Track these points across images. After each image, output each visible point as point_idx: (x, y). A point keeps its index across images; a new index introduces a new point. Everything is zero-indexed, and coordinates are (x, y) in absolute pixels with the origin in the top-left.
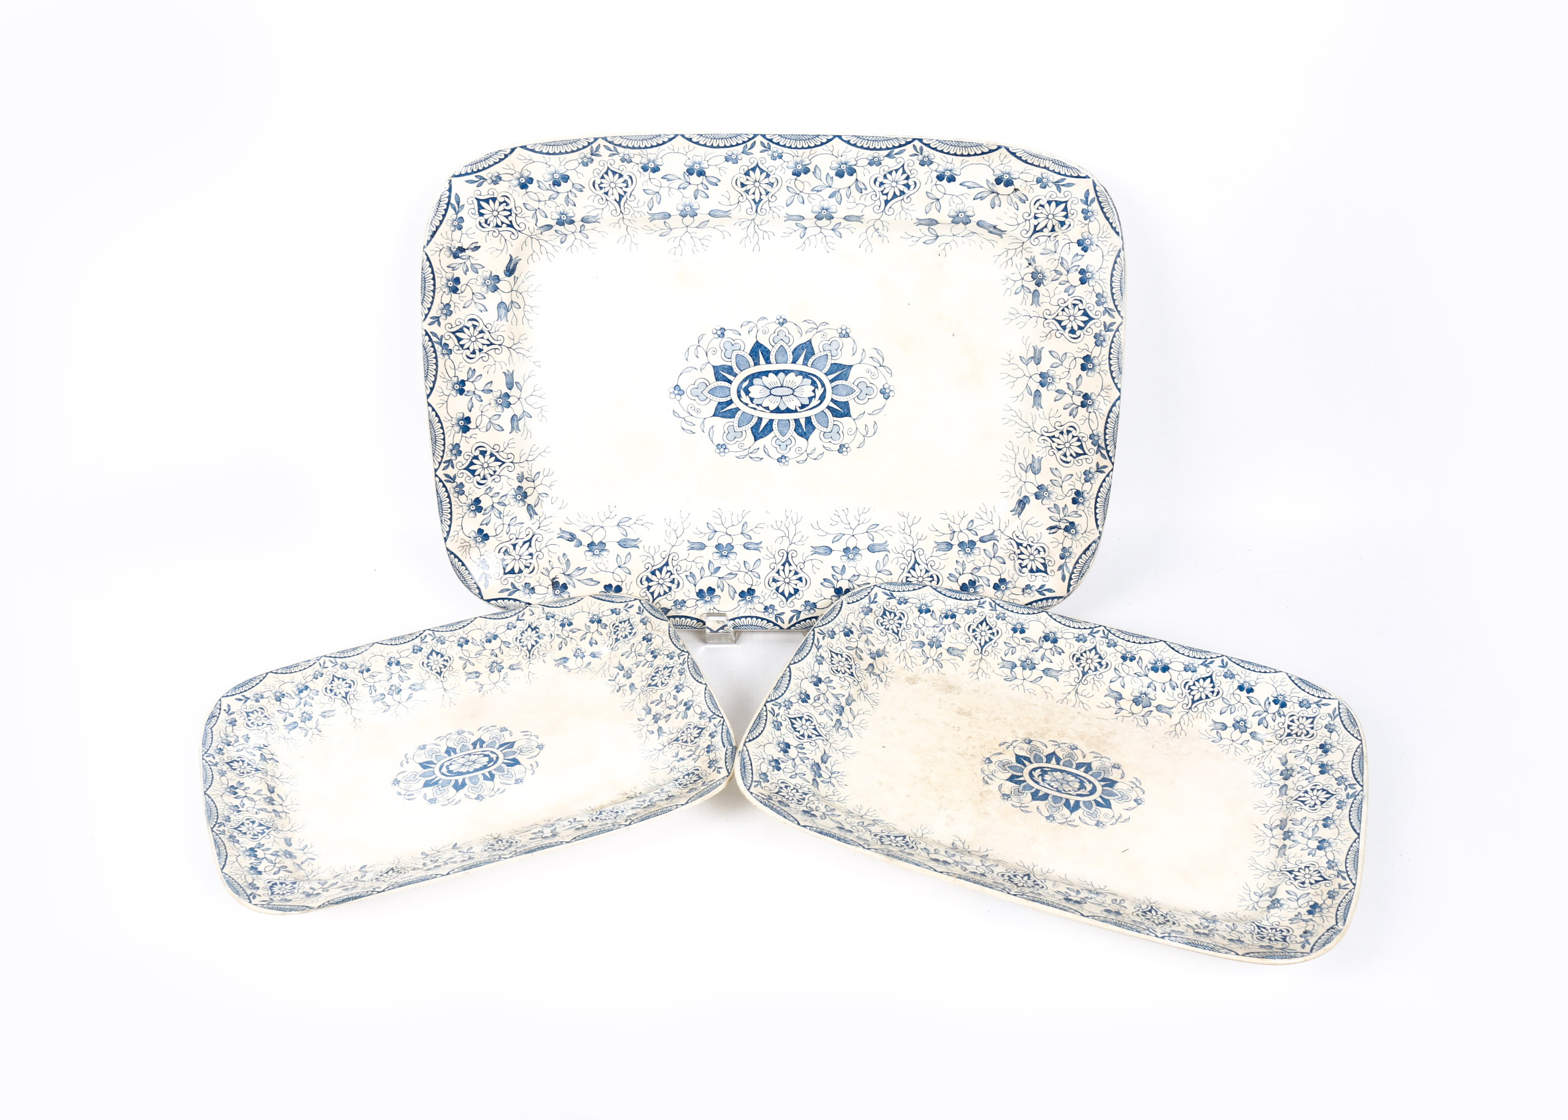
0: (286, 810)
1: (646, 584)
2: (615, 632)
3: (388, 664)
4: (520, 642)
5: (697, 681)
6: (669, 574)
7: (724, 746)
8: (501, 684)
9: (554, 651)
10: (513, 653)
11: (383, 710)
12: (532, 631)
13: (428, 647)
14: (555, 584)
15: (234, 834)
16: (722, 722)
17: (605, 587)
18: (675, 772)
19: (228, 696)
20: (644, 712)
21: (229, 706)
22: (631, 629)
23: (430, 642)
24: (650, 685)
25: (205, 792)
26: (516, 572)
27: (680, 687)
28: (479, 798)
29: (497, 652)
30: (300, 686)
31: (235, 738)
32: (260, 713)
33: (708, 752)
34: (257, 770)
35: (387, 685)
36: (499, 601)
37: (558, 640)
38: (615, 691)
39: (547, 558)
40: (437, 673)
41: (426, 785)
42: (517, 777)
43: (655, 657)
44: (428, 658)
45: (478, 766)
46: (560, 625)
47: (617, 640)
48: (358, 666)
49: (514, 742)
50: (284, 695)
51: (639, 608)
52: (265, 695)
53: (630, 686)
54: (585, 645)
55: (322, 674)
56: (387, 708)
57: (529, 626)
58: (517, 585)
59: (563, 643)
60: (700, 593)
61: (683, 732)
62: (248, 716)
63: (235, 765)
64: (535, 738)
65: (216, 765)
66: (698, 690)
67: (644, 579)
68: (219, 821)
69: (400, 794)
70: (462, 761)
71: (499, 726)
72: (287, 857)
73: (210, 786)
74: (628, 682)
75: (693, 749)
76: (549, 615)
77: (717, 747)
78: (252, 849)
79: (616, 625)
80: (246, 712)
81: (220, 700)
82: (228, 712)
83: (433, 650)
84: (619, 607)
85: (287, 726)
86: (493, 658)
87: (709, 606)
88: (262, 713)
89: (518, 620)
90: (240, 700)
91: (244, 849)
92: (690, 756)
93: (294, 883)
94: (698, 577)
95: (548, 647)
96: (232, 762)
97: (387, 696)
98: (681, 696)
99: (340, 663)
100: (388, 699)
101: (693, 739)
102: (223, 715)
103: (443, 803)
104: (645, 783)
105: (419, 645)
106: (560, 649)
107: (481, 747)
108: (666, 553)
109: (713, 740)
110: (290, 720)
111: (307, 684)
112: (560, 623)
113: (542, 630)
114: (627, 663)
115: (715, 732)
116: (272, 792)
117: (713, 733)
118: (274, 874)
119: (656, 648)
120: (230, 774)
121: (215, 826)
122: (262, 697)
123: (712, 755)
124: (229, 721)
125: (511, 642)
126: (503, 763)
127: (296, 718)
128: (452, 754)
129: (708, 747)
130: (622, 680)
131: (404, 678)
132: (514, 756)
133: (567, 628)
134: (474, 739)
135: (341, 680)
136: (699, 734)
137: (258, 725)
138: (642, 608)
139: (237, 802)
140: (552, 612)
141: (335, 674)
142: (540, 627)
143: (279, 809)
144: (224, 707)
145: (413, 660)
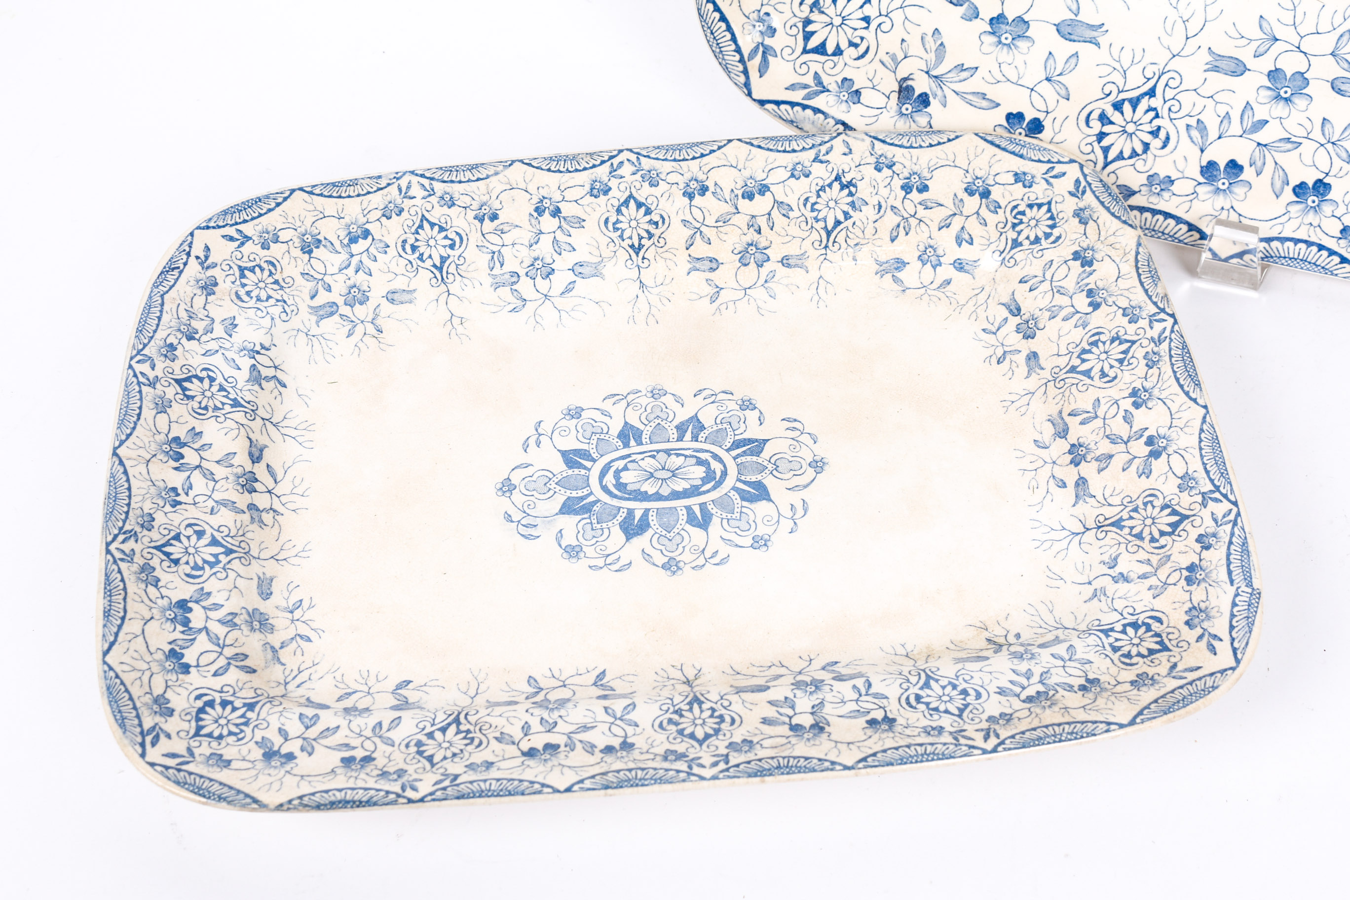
0: (277, 506)
1: (1096, 126)
2: (1014, 226)
3: (537, 209)
4: (813, 210)
5: (1187, 394)
6: (1152, 114)
7: (1232, 582)
8: (758, 293)
9: (878, 242)
10: (794, 230)
11: (511, 307)
12: (842, 189)
13: (622, 187)
14: (905, 91)
15: (151, 563)
16: (1232, 517)
17: (1009, 117)
18: (1103, 606)
19: (208, 228)
20: (1049, 430)
21: (207, 249)
22: (1052, 227)
23: (629, 178)
24: (1073, 369)
25: (115, 449)
26: (830, 51)
27: (1144, 396)
28: (671, 566)
29: (762, 222)
30: (354, 228)
31: (207, 321)
32: (266, 273)
33: (1189, 581)
34: (236, 404)
35: (526, 255)
36: (783, 107)
37: (891, 220)
38: (994, 360)
39: (898, 33)
40: (632, 246)
41: (567, 508)
42: (759, 532)
43: (1095, 306)
44: (619, 211)
45: (680, 486)
46: (902, 188)
47: (1016, 244)
48: (475, 206)
49: (765, 441)
50: (319, 241)
51: (1077, 182)
52: (284, 236)
53: (1028, 358)
54: (945, 241)
55: (401, 211)
56: (520, 303)
57: (838, 178)
58: (826, 80)
59: (901, 228)
60: (1209, 170)
61: (1135, 510)
62: (243, 276)
63: (194, 387)
64: (810, 442)
65: (152, 384)
66: (1186, 415)
67: (1095, 115)
68: (127, 527)
69: (508, 518)
70: (649, 464)
71: (738, 396)
72: (252, 629)
73: (129, 436)
74: (1026, 346)
75: (1155, 560)
76: (882, 160)
77: (1214, 575)
78: (183, 605)
79: (1020, 208)
80: (240, 267)
81: (192, 234)
82: (204, 262)
83: (631, 196)
84: (1034, 172)
85: (315, 310)
86: (752, 236)
87: (1221, 201)
88: (271, 274)
89: (816, 159)
90: (232, 239)
91: (165, 602)
92: (1144, 576)
93: (251, 707)
94: (1213, 134)
95: (869, 230)
96: (188, 379)
97: (523, 278)
98: (1141, 418)
99: (439, 194)
100: (525, 286)
101: (1156, 535)
102: (193, 267)
103: (593, 562)
104: (1031, 611)
105: (605, 179)
106: (893, 240)
107: (695, 438)
108: (1155, 68)
109: (1205, 553)
110: (323, 298)
111: (367, 226)
112: (901, 183)
113: (863, 190)
114: (1030, 304)
115: (1214, 535)
116: (256, 458)
117: (1206, 535)
118: (215, 674)
119: (1100, 284)
120: (178, 410)
121: (115, 537)
122: (276, 241)
123: (1198, 594)
124: (200, 284)
125: (795, 207)
126: (734, 488)
127: (335, 296)
128: (632, 443)
129: (1191, 568)
130: (1014, 340)
131: (564, 246)
132: (759, 477)
133: (915, 195)
134: (683, 415)
135: (436, 228)
136: (1174, 526)
137: (259, 299)
138: (1083, 183)
139: (177, 480)
140: (890, 155)
141: (427, 215)
142: (859, 184)
143: (262, 500)
144: (198, 250)
145: (588, 209)
